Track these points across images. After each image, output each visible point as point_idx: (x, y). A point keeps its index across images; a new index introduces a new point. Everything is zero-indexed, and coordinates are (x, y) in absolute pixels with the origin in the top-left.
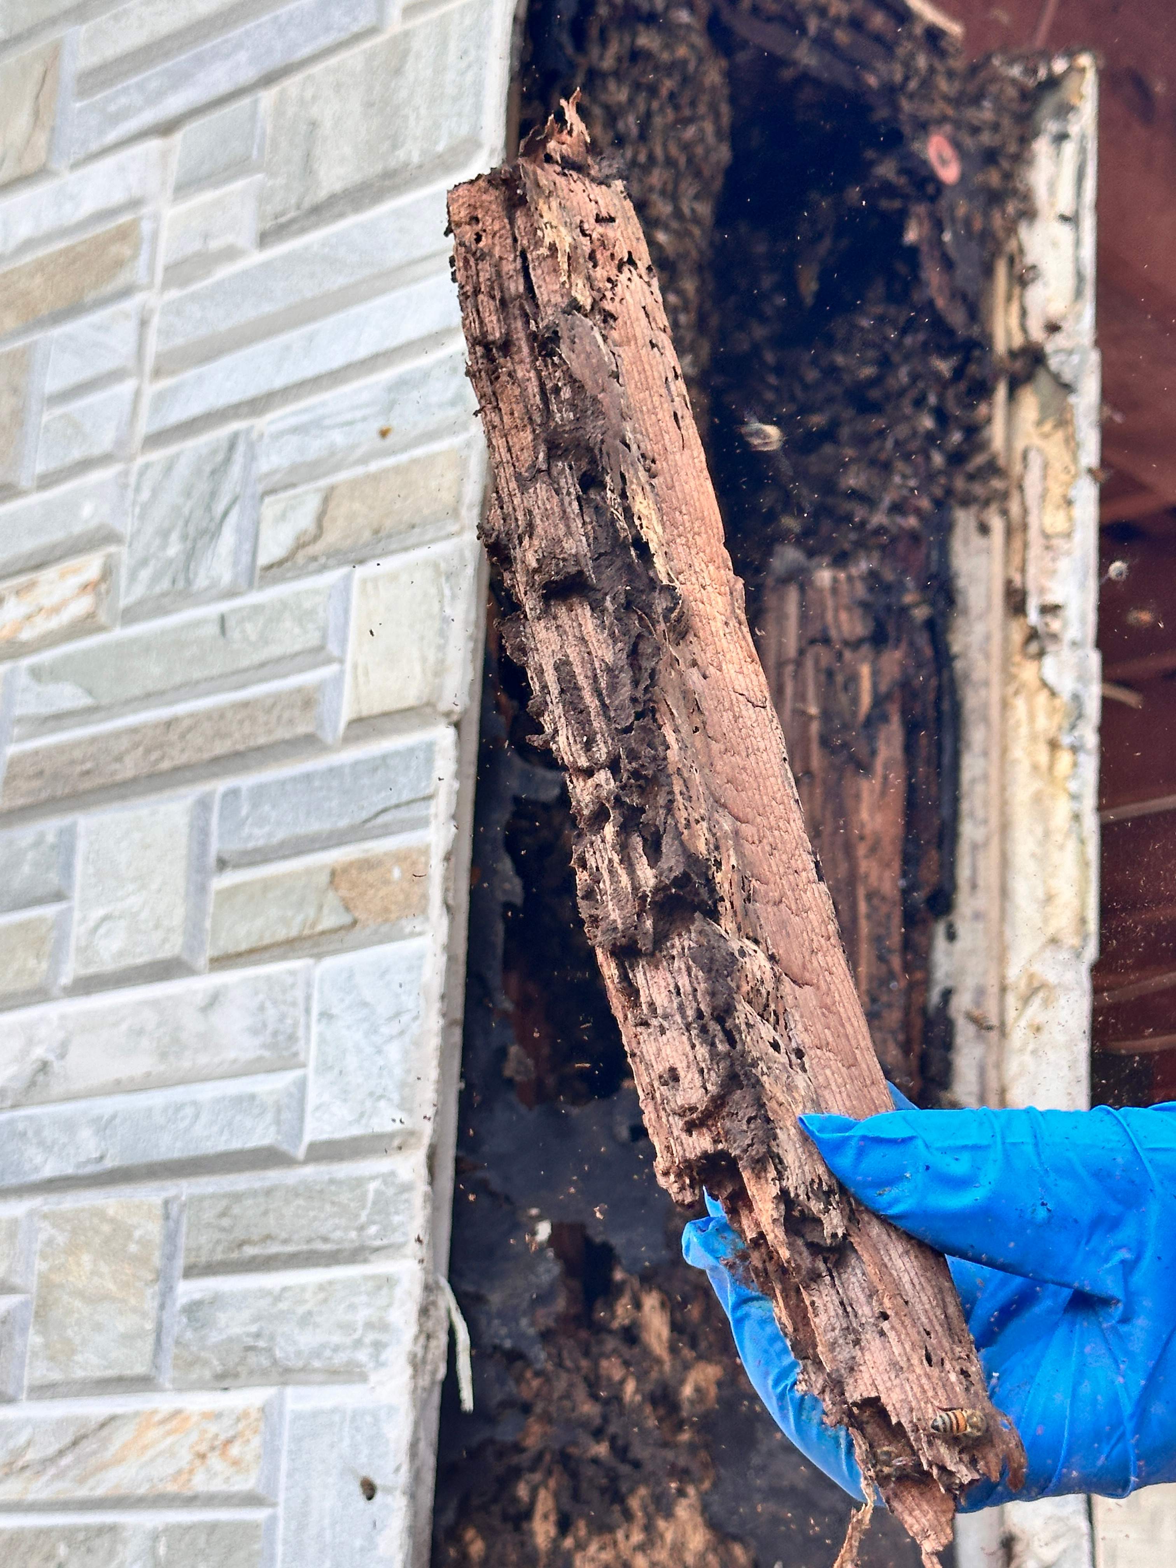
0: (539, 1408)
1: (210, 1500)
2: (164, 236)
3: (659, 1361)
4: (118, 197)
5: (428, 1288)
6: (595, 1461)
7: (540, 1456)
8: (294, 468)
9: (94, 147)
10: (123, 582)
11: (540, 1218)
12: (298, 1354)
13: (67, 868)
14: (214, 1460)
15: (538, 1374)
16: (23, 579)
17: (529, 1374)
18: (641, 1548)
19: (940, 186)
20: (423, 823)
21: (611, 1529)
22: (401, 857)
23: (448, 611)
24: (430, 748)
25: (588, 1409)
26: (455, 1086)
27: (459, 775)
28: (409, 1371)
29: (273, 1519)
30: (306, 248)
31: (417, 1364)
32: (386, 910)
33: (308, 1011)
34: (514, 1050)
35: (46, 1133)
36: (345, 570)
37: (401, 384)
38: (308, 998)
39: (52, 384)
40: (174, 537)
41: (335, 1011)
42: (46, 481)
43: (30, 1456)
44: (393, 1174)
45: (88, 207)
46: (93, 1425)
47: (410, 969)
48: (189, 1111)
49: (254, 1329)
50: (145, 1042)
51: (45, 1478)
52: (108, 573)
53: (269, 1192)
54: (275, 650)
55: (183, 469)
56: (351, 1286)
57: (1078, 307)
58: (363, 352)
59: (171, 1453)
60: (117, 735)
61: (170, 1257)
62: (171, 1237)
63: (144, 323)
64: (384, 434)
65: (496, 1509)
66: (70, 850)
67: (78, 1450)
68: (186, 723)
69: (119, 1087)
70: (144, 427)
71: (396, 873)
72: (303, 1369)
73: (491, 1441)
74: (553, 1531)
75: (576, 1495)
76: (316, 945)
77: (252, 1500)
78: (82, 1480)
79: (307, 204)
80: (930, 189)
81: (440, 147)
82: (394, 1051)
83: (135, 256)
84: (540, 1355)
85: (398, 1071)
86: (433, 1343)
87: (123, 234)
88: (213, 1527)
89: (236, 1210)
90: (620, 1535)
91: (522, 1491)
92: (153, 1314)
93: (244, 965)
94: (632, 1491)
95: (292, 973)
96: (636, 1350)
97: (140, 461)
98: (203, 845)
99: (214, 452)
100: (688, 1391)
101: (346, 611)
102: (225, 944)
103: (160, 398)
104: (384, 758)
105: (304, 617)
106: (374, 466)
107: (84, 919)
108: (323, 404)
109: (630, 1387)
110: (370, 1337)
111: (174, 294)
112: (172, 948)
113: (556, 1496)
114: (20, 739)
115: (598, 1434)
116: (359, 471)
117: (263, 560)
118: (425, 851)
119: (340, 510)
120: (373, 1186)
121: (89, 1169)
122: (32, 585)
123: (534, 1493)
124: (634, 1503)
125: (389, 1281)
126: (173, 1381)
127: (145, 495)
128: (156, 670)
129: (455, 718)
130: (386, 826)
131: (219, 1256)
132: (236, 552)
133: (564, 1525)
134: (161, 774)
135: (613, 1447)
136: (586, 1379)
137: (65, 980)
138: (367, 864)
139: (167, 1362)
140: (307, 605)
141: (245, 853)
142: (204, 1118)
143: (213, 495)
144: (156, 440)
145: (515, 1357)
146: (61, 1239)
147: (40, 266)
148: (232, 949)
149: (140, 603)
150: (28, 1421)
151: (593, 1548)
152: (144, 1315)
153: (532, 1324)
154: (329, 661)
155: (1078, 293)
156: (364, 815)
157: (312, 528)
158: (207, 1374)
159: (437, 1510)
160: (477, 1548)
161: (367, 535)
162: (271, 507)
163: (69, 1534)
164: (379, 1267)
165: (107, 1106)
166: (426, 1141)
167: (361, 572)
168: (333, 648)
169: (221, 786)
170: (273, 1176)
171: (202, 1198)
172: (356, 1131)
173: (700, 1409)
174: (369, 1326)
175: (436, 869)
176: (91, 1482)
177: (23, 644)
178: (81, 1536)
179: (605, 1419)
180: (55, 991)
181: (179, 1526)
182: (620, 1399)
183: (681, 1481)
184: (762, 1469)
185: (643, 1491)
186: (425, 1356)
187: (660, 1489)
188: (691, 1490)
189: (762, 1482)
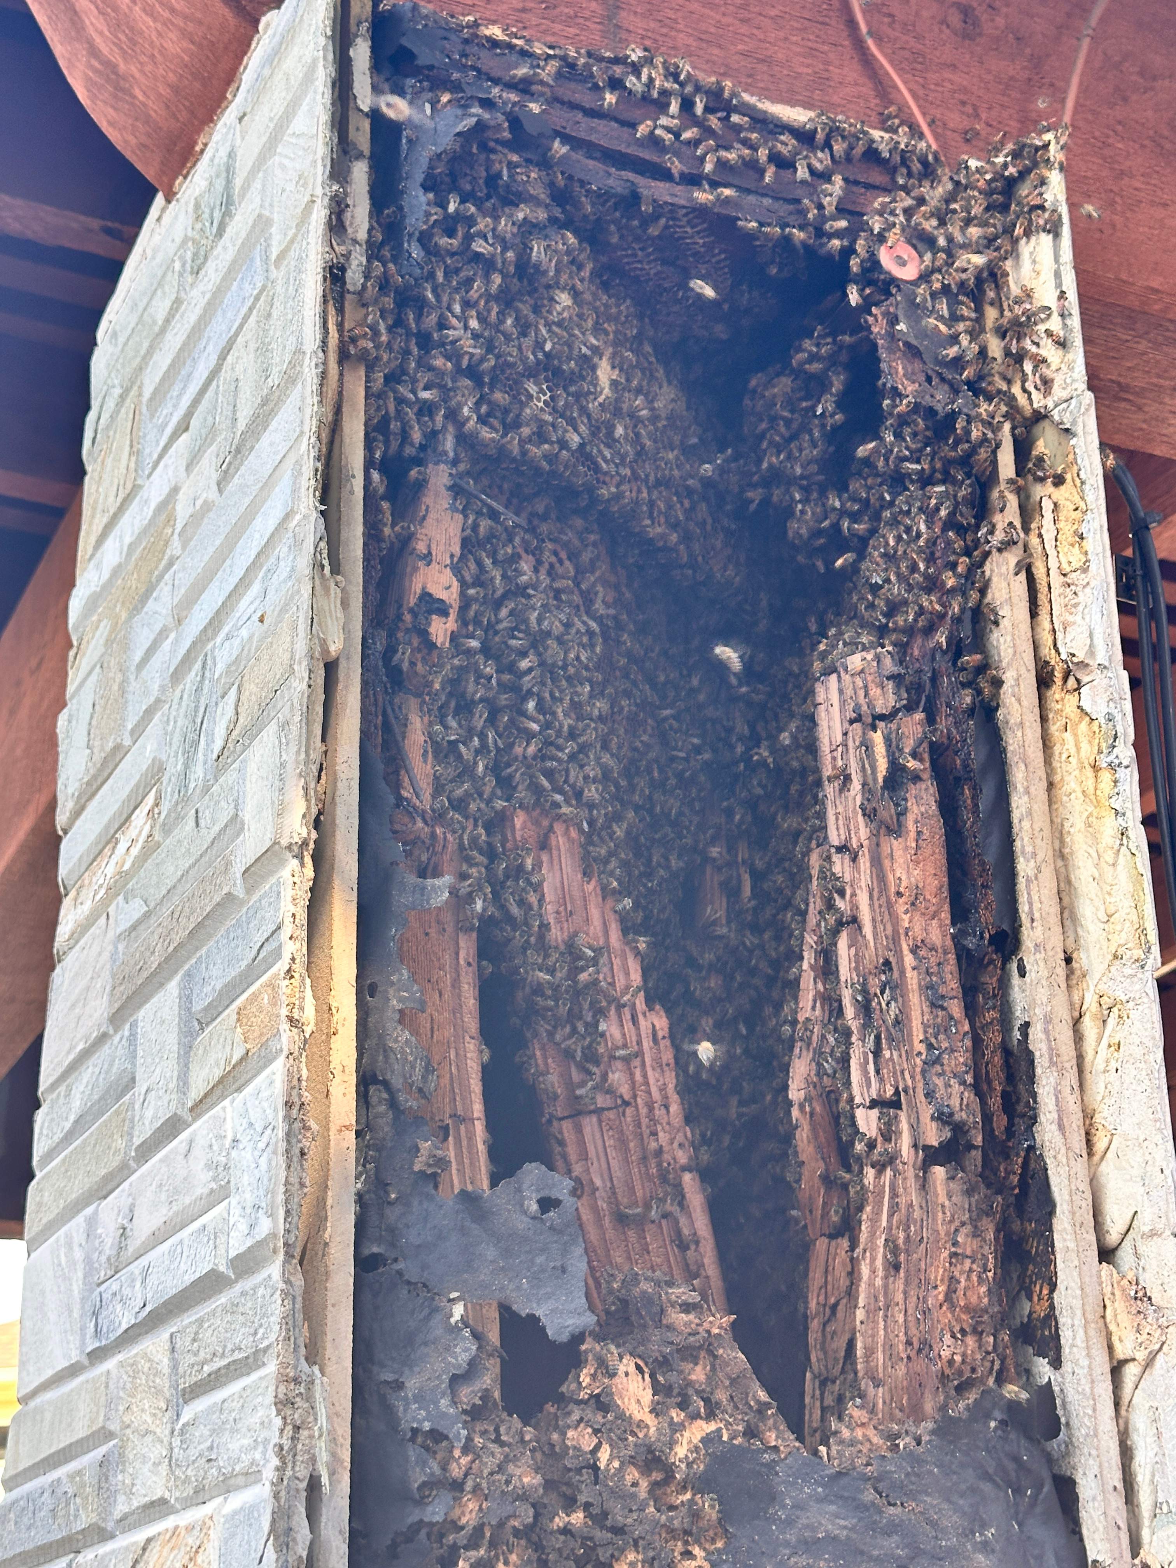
0: (469, 1485)
3: (641, 1424)
4: (167, 490)
5: (290, 1381)
7: (478, 1532)
9: (156, 456)
12: (230, 1461)
13: (135, 1056)
17: (457, 1454)
22: (267, 984)
28: (276, 1463)
31: (284, 1455)
32: (262, 1034)
34: (426, 1144)
39: (138, 655)
40: (181, 754)
41: (238, 1136)
44: (268, 1279)
46: (141, 1551)
48: (179, 1250)
49: (211, 1442)
52: (159, 797)
53: (214, 1313)
54: (217, 828)
55: (185, 701)
61: (176, 1387)
62: (175, 1368)
64: (261, 620)
68: (179, 908)
69: (155, 1239)
70: (171, 669)
71: (266, 999)
73: (422, 1523)
76: (235, 1079)
79: (233, 448)
80: (893, 290)
81: (286, 364)
82: (264, 1163)
83: (172, 534)
84: (461, 1432)
85: (266, 1181)
86: (304, 1433)
87: (170, 517)
89: (200, 1334)
93: (207, 1111)
95: (224, 1109)
96: (610, 1417)
98: (189, 1011)
100: (681, 1452)
102: (194, 1095)
103: (176, 641)
104: (260, 899)
107: (140, 1097)
109: (604, 1455)
110: (262, 1435)
112: (173, 1106)
117: (215, 754)
118: (278, 974)
119: (246, 695)
120: (260, 1292)
121: (140, 1317)
127: (171, 725)
129: (295, 849)
130: (265, 960)
131: (194, 1382)
132: (206, 752)
134: (170, 957)
135: (588, 1515)
137: (134, 1153)
138: (254, 997)
141: (206, 1010)
142: (185, 1254)
143: (197, 709)
145: (437, 1436)
146: (128, 1384)
147: (135, 565)
149: (168, 816)
152: (164, 1442)
153: (454, 1403)
156: (253, 954)
157: (233, 718)
158: (190, 1493)
161: (256, 712)
162: (220, 707)
166: (281, 1242)
168: (243, 814)
180: (129, 1166)
182: (595, 1468)
183: (686, 1543)
184: (790, 1523)
185: (631, 1556)
186: (293, 1448)
187: (651, 1554)
188: (697, 1551)
189: (791, 1536)
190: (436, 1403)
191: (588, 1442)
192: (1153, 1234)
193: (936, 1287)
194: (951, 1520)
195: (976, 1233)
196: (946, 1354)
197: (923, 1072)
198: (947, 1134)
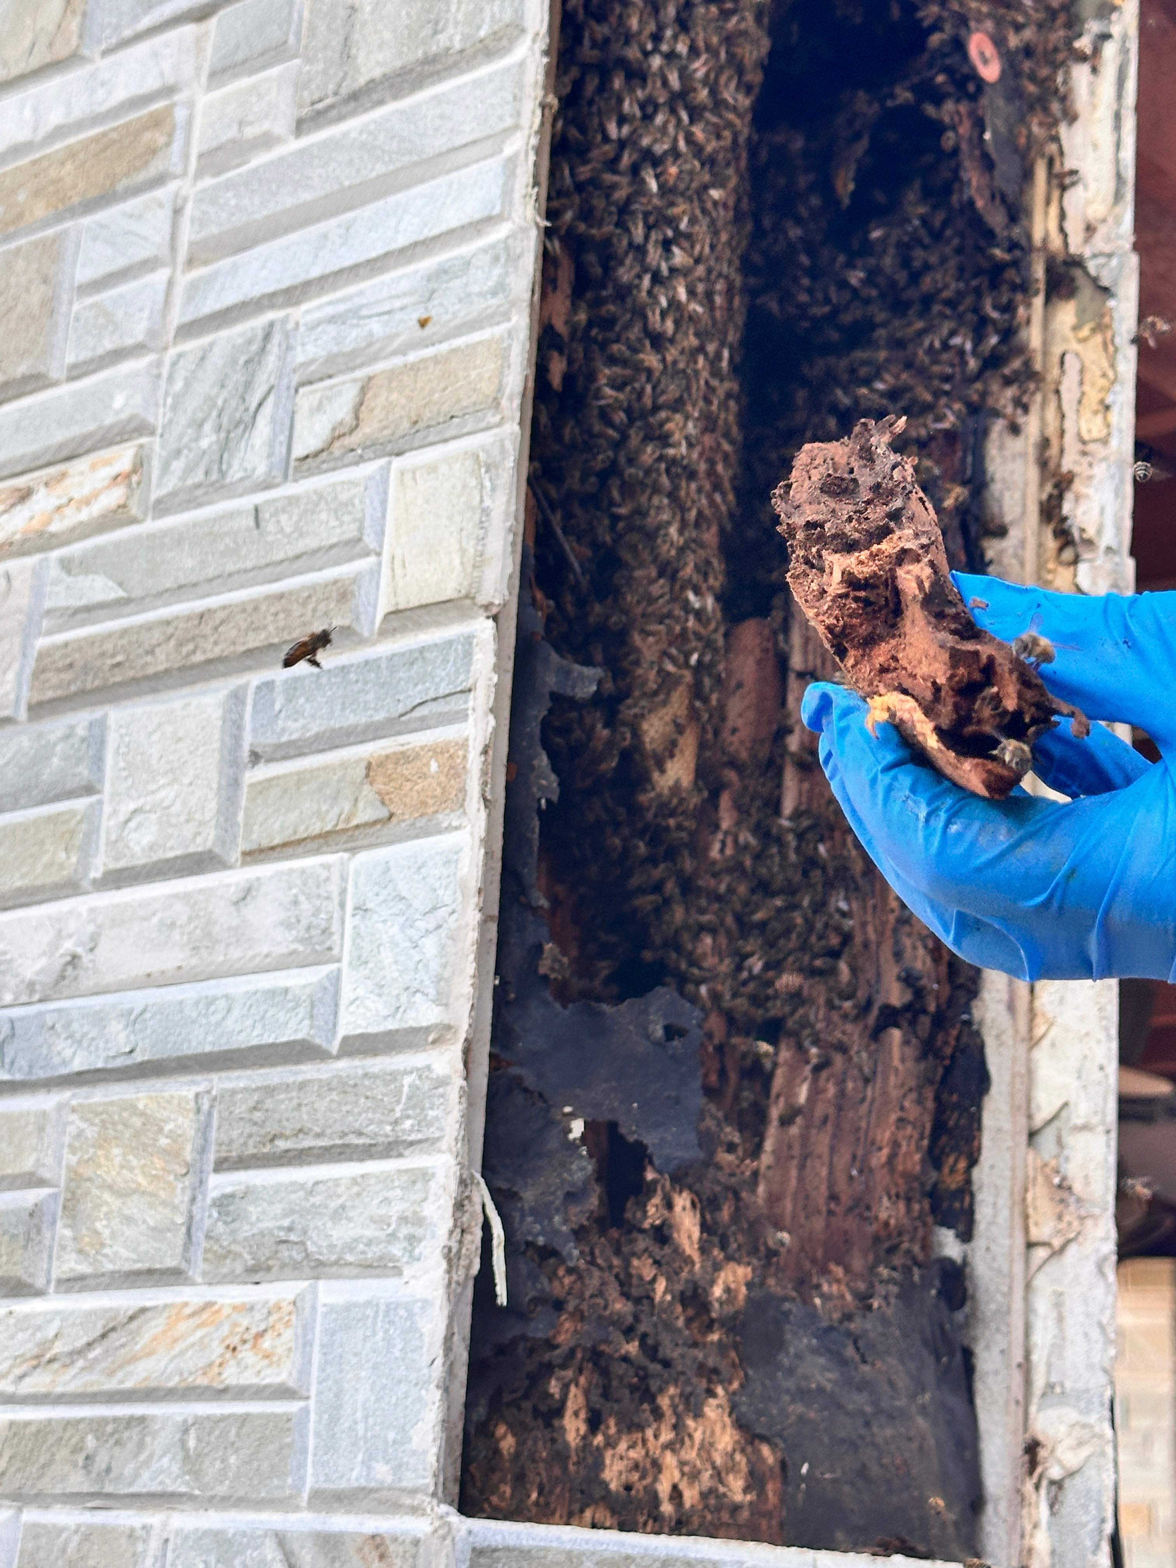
0: (571, 1306)
1: (241, 1393)
2: (198, 122)
3: (689, 1261)
4: (152, 84)
5: (463, 1183)
6: (625, 1359)
7: (572, 1352)
8: (331, 359)
9: (127, 33)
10: (155, 474)
11: (573, 1116)
12: (332, 1247)
13: (98, 761)
14: (246, 1354)
15: (570, 1271)
16: (52, 471)
17: (561, 1272)
18: (670, 1446)
19: (980, 83)
20: (461, 716)
21: (641, 1428)
22: (438, 751)
23: (487, 503)
24: (468, 640)
25: (620, 1306)
26: (492, 981)
27: (497, 668)
28: (444, 1265)
29: (306, 1411)
30: (345, 135)
31: (451, 1258)
32: (424, 803)
33: (342, 905)
34: (548, 946)
35: (75, 1026)
36: (383, 461)
37: (442, 273)
38: (343, 892)
39: (83, 274)
40: (208, 427)
41: (370, 905)
42: (77, 372)
43: (59, 1348)
44: (428, 1068)
45: (120, 95)
46: (122, 1318)
47: (448, 862)
48: (222, 1004)
49: (286, 1223)
50: (176, 935)
51: (73, 1371)
52: (139, 464)
53: (302, 1086)
54: (311, 543)
55: (217, 359)
56: (385, 1179)
57: (1117, 210)
58: (401, 241)
59: (202, 1345)
60: (149, 627)
61: (202, 1151)
62: (204, 1130)
63: (177, 212)
64: (423, 323)
65: (527, 1405)
66: (102, 743)
67: (106, 1343)
68: (221, 615)
69: (149, 981)
70: (177, 317)
71: (434, 766)
72: (336, 1263)
73: (524, 1338)
74: (583, 1429)
75: (606, 1394)
76: (352, 838)
77: (283, 1392)
78: (111, 1373)
79: (344, 91)
80: (971, 88)
81: (482, 33)
82: (430, 946)
83: (168, 144)
84: (573, 1252)
85: (434, 966)
86: (468, 1237)
87: (157, 121)
88: (244, 1419)
89: (269, 1104)
90: (649, 1433)
91: (554, 1387)
92: (184, 1207)
93: (279, 859)
94: (661, 1390)
95: (327, 867)
96: (667, 1250)
97: (173, 352)
98: (237, 739)
99: (250, 342)
100: (717, 1291)
101: (384, 503)
102: (260, 837)
103: (193, 287)
104: (422, 650)
105: (340, 508)
106: (412, 357)
107: (115, 812)
108: (361, 293)
109: (661, 1286)
110: (404, 1231)
111: (208, 182)
112: (206, 841)
113: (587, 1393)
114: (50, 633)
115: (629, 1332)
116: (398, 361)
117: (299, 451)
118: (464, 745)
119: (378, 401)
120: (407, 1080)
121: (119, 1063)
122: (64, 475)
123: (565, 1388)
124: (664, 1402)
125: (424, 1176)
126: (204, 1274)
127: (179, 385)
128: (189, 563)
129: (494, 610)
130: (423, 719)
131: (251, 1151)
132: (271, 444)
133: (595, 1422)
134: (193, 667)
135: (643, 1345)
136: (617, 1276)
137: (96, 873)
138: (403, 758)
139: (198, 1255)
140: (344, 497)
141: (279, 746)
142: (236, 1012)
143: (248, 385)
144: (188, 330)
145: (548, 1253)
146: (91, 1132)
147: (71, 154)
148: (265, 843)
149: (173, 494)
150: (57, 1313)
151: (623, 1446)
152: (175, 1208)
153: (566, 1221)
154: (367, 554)
155: (1118, 196)
156: (401, 709)
157: (349, 419)
158: (239, 1268)
159: (469, 1405)
160: (508, 1444)
161: (406, 425)
162: (307, 398)
163: (98, 1426)
164: (413, 1161)
165: (137, 999)
166: (462, 1036)
167: (397, 463)
168: (369, 540)
169: (255, 679)
170: (309, 1071)
171: (234, 1092)
172: (391, 1025)
173: (729, 1310)
174: (404, 1219)
175: (474, 762)
176: (120, 1375)
177: (53, 535)
178: (109, 1429)
179: (636, 1318)
180: (85, 885)
181: (208, 1418)
182: (651, 1299)
183: (710, 1381)
184: (790, 1372)
185: (672, 1390)
186: (459, 1251)
187: (689, 1389)
188: (720, 1391)
189: (790, 1384)
190: (551, 1219)
191: (648, 1272)
192: (1086, 1127)
193: (880, 1149)
194: (902, 1382)
195: (920, 1101)
196: (883, 1215)
197: (895, 931)
198: (908, 997)
